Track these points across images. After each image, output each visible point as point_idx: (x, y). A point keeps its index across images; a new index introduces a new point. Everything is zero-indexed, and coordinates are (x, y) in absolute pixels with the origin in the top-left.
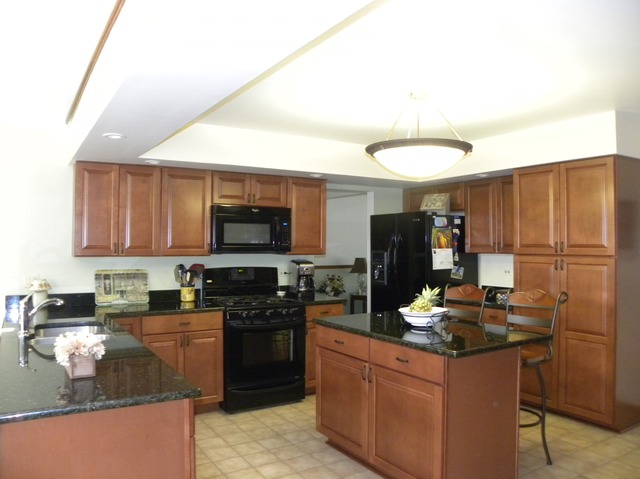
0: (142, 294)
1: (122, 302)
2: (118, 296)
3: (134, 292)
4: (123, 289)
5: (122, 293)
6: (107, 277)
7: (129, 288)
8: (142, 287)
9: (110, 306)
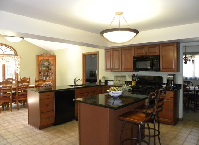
0: (124, 81)
1: (119, 83)
2: (118, 81)
3: (122, 81)
4: (120, 80)
5: (119, 81)
6: (117, 77)
7: (121, 80)
8: (124, 80)
9: (116, 84)
